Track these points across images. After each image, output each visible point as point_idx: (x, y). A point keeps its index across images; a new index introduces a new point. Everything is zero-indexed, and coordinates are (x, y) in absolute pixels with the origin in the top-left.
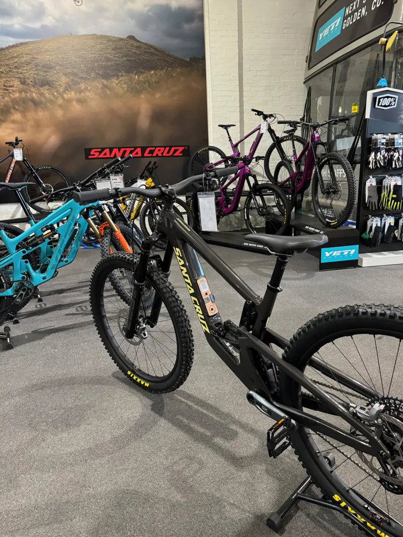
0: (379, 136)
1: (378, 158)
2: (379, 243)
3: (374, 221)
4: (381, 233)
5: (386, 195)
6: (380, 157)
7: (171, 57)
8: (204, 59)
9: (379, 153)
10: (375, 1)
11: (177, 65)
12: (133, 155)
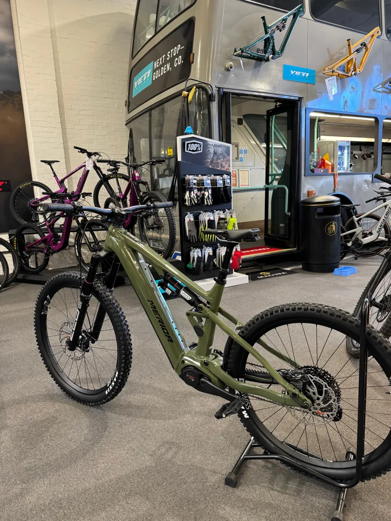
0: (191, 177)
1: (192, 196)
2: (202, 272)
3: (195, 252)
4: (202, 263)
6: (194, 196)
8: (20, 93)
9: (192, 192)
10: (177, 59)
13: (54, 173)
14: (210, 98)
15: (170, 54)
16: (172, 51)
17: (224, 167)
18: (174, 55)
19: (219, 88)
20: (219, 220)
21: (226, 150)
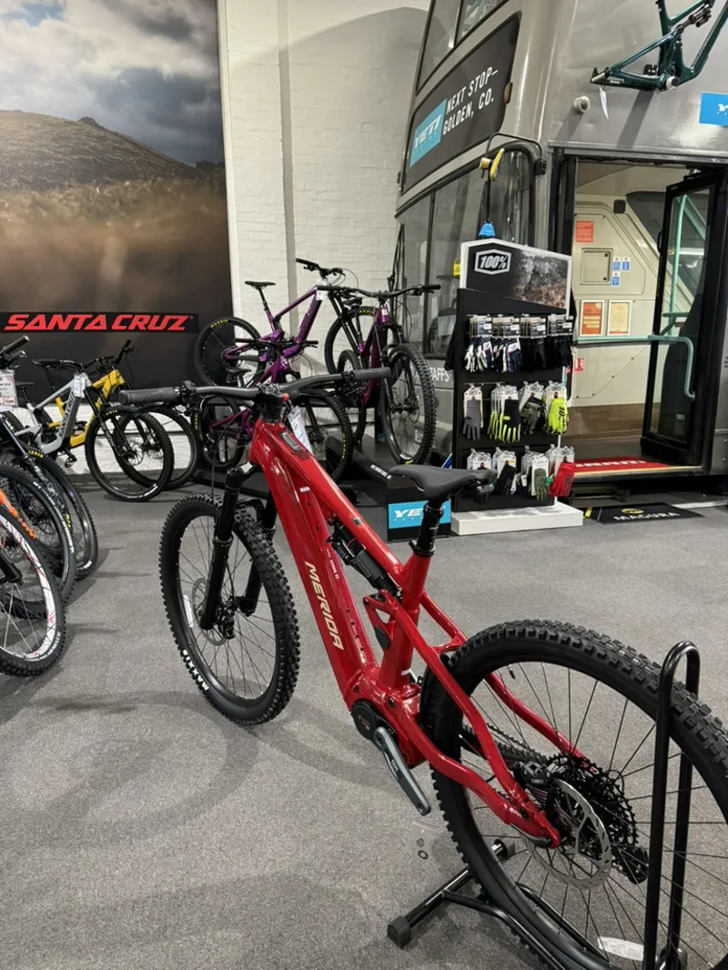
0: (481, 318)
1: (478, 355)
3: (477, 458)
6: (482, 354)
7: (163, 159)
8: (222, 165)
9: (480, 347)
10: (483, 95)
11: (173, 174)
12: (91, 326)
13: (265, 304)
14: (537, 169)
15: (474, 86)
16: (477, 79)
17: (553, 300)
18: (481, 86)
19: (556, 149)
20: (529, 402)
21: (559, 268)
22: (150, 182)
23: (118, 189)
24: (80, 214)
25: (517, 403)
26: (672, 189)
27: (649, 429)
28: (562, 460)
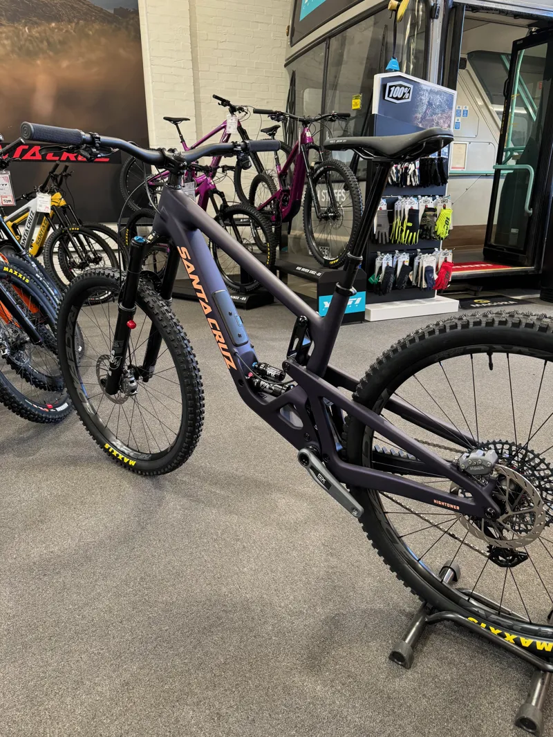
2: (390, 289)
3: (385, 259)
4: (392, 276)
5: (399, 224)
6: (392, 170)
8: (136, 12)
11: (93, 18)
12: (26, 157)
13: (181, 137)
14: (431, 13)
20: (425, 211)
21: (447, 101)
22: (73, 25)
23: (45, 30)
24: (13, 51)
25: (417, 211)
26: (518, 43)
27: (490, 240)
28: (443, 260)
